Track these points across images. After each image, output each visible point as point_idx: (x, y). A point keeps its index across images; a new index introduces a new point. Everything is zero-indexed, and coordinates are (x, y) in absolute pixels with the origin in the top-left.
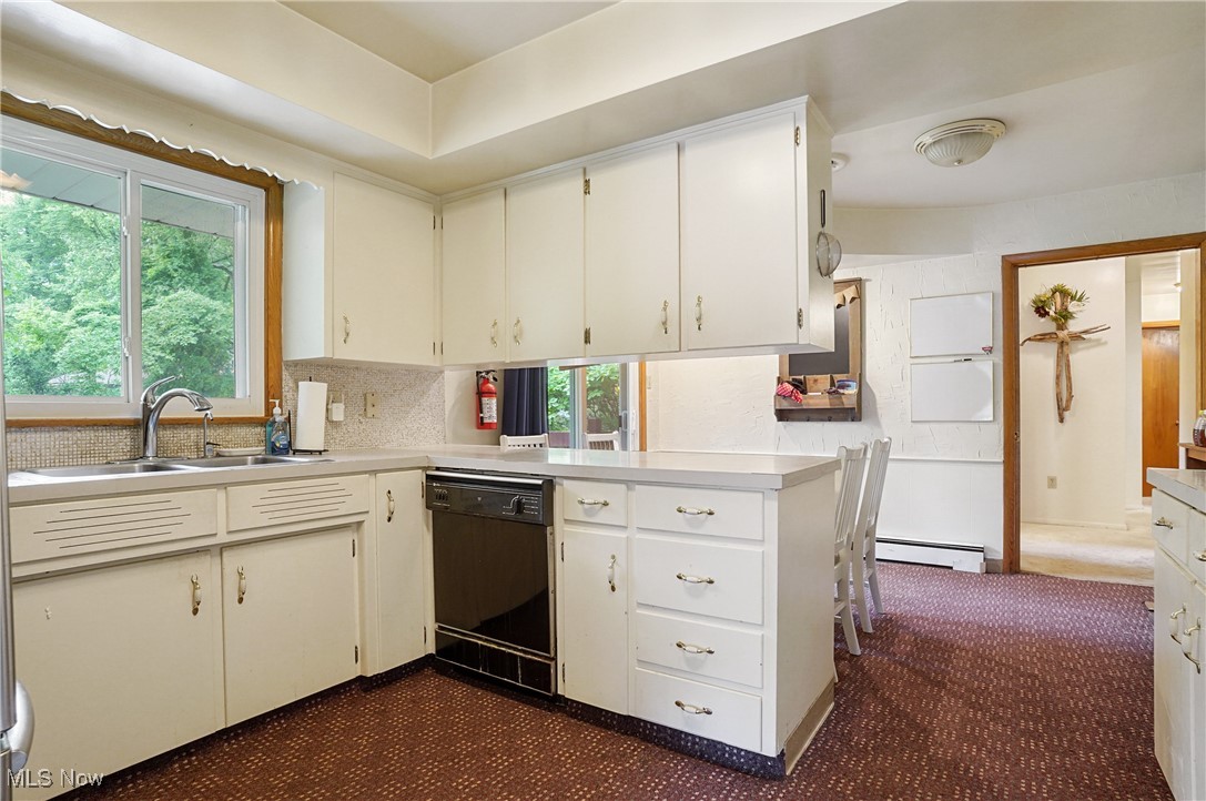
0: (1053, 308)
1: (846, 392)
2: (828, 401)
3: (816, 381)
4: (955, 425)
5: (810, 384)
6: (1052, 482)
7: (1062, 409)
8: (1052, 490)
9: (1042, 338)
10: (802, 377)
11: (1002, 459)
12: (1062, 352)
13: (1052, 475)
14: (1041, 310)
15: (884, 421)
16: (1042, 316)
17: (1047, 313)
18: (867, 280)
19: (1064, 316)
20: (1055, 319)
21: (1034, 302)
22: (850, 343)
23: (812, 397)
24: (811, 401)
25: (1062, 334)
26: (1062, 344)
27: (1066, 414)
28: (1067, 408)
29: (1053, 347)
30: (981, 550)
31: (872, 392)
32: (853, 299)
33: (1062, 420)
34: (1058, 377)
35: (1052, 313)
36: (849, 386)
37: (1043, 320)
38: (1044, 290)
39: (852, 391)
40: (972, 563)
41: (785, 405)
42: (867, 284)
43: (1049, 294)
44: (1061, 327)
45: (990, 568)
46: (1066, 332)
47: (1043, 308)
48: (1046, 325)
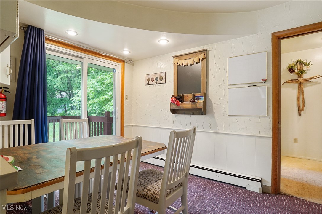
0: (297, 69)
1: (199, 101)
2: (191, 105)
3: (188, 96)
4: (248, 118)
5: (185, 98)
6: (296, 140)
7: (300, 111)
8: (296, 144)
9: (292, 81)
10: (181, 95)
11: (271, 136)
12: (300, 87)
13: (295, 137)
14: (291, 70)
15: (216, 115)
16: (291, 72)
17: (294, 71)
18: (209, 51)
19: (302, 72)
20: (297, 74)
21: (289, 67)
22: (202, 79)
23: (185, 104)
24: (184, 106)
25: (300, 80)
26: (300, 84)
27: (302, 113)
28: (302, 110)
29: (296, 85)
30: (260, 181)
31: (211, 102)
32: (203, 59)
33: (300, 115)
34: (298, 98)
35: (296, 71)
36: (201, 99)
37: (292, 74)
38: (293, 62)
39: (201, 101)
40: (255, 188)
41: (174, 107)
42: (209, 52)
43: (295, 63)
44: (300, 77)
45: (265, 191)
46: (302, 79)
47: (292, 69)
48: (293, 76)
